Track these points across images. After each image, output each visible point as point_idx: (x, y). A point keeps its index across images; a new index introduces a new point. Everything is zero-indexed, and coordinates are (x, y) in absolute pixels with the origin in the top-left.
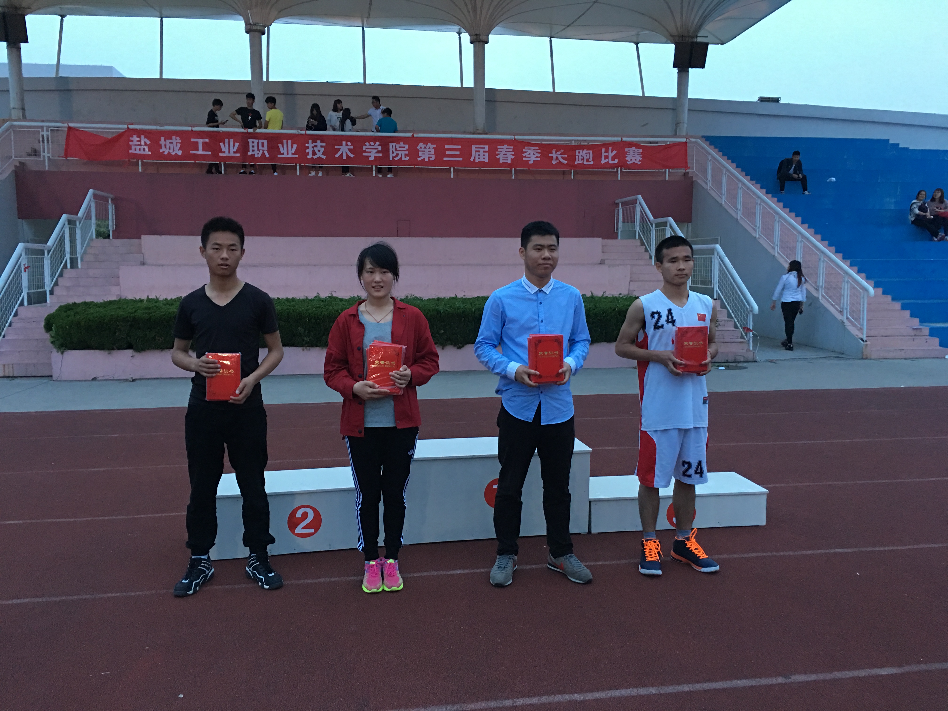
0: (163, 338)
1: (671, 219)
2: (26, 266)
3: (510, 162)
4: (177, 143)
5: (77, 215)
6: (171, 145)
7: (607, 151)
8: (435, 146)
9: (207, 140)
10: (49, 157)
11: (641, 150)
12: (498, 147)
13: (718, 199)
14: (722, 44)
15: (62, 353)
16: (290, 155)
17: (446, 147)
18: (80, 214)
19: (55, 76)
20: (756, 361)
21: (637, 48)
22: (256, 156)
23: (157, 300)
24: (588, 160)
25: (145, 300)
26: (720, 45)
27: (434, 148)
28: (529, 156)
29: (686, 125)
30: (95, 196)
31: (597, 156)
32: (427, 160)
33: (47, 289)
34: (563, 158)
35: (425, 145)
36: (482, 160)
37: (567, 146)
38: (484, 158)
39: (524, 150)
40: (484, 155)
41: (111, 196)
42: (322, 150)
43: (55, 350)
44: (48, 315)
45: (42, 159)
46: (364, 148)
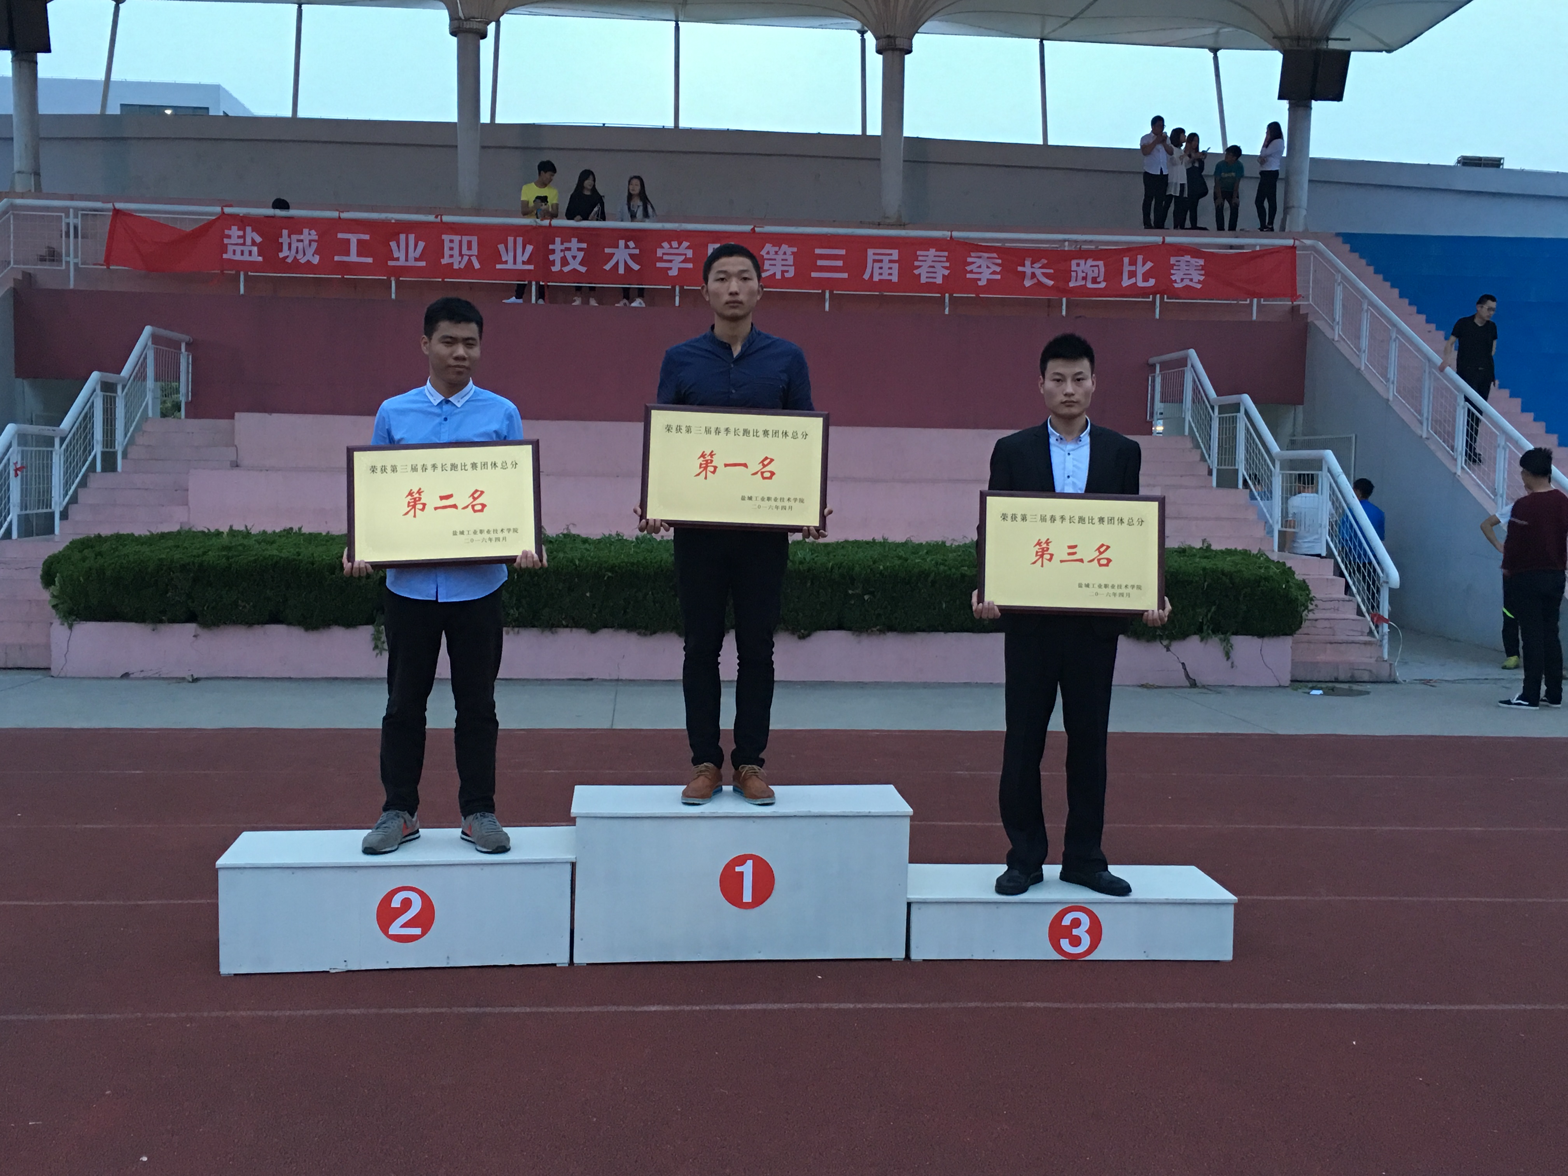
0: (251, 604)
1: (1246, 399)
2: (19, 466)
3: (941, 282)
4: (310, 241)
5: (119, 372)
6: (300, 245)
7: (1133, 263)
8: (795, 250)
9: (367, 237)
10: (76, 264)
11: (1201, 262)
12: (919, 253)
13: (1353, 360)
14: (1389, 51)
15: (71, 627)
16: (520, 266)
17: (818, 251)
18: (125, 372)
19: (99, 113)
20: (1395, 682)
21: (1216, 59)
22: (456, 266)
23: (247, 534)
24: (1094, 281)
25: (225, 533)
26: (1384, 52)
27: (793, 253)
28: (979, 270)
29: (1304, 212)
30: (155, 339)
31: (1113, 273)
32: (778, 276)
33: (57, 509)
34: (1044, 274)
35: (777, 249)
36: (885, 277)
37: (1052, 251)
38: (890, 274)
39: (969, 260)
40: (890, 268)
41: (187, 338)
42: (581, 255)
43: (57, 623)
44: (50, 557)
45: (64, 267)
46: (659, 253)
